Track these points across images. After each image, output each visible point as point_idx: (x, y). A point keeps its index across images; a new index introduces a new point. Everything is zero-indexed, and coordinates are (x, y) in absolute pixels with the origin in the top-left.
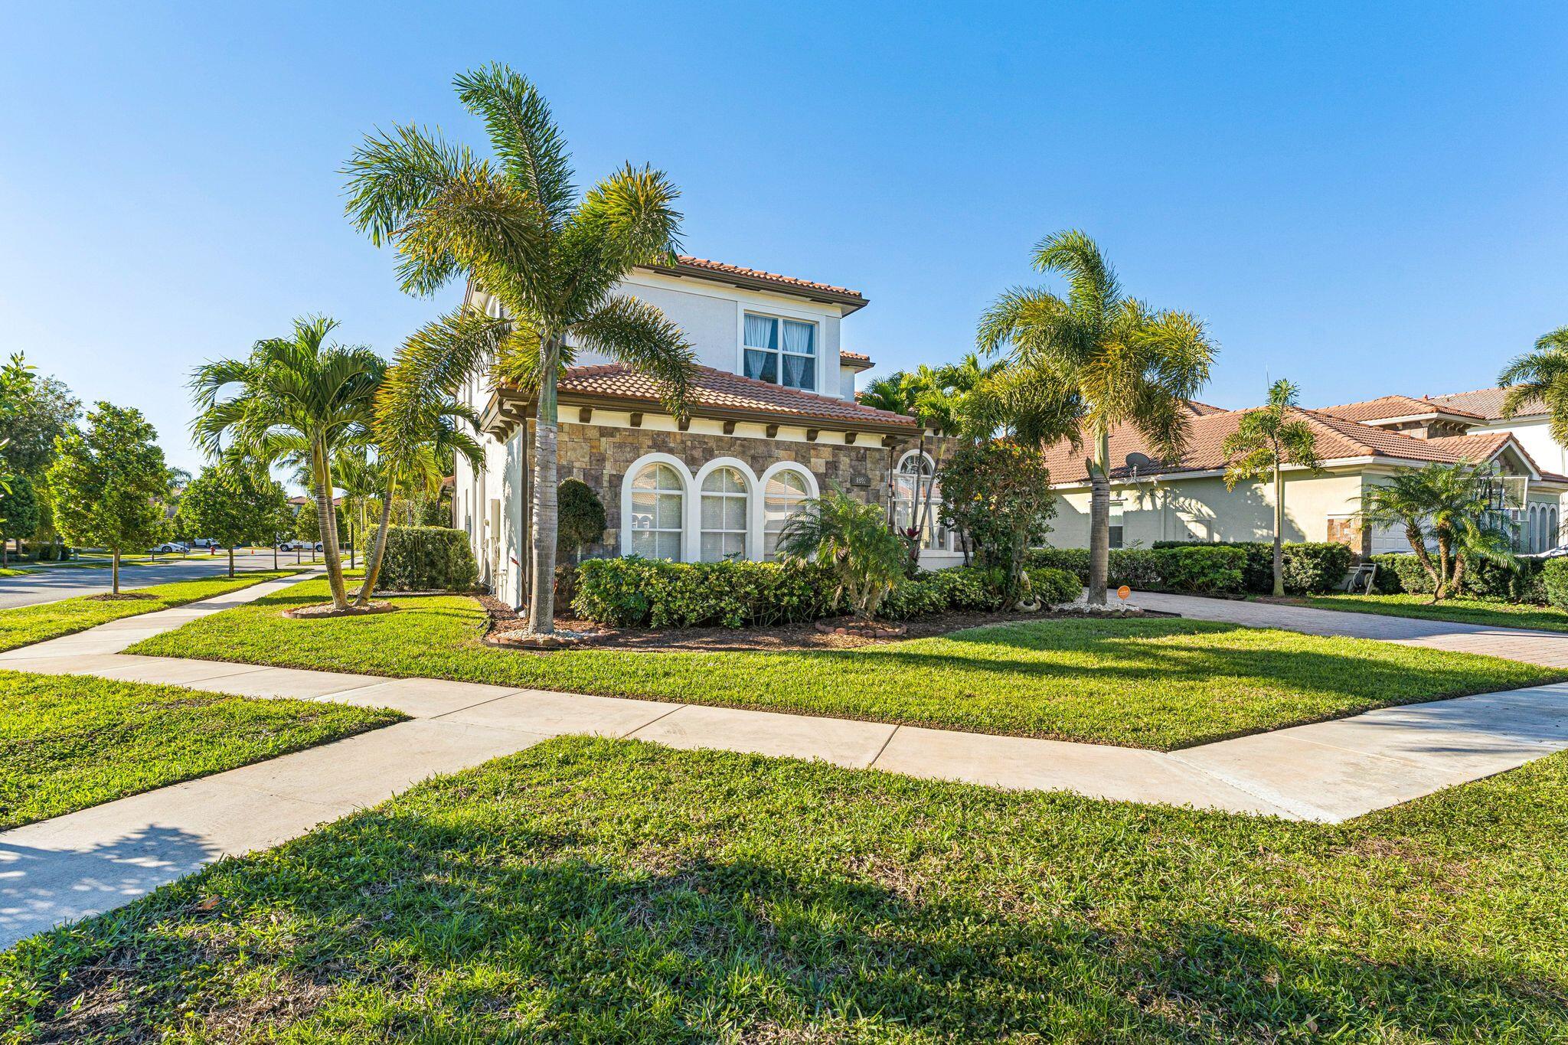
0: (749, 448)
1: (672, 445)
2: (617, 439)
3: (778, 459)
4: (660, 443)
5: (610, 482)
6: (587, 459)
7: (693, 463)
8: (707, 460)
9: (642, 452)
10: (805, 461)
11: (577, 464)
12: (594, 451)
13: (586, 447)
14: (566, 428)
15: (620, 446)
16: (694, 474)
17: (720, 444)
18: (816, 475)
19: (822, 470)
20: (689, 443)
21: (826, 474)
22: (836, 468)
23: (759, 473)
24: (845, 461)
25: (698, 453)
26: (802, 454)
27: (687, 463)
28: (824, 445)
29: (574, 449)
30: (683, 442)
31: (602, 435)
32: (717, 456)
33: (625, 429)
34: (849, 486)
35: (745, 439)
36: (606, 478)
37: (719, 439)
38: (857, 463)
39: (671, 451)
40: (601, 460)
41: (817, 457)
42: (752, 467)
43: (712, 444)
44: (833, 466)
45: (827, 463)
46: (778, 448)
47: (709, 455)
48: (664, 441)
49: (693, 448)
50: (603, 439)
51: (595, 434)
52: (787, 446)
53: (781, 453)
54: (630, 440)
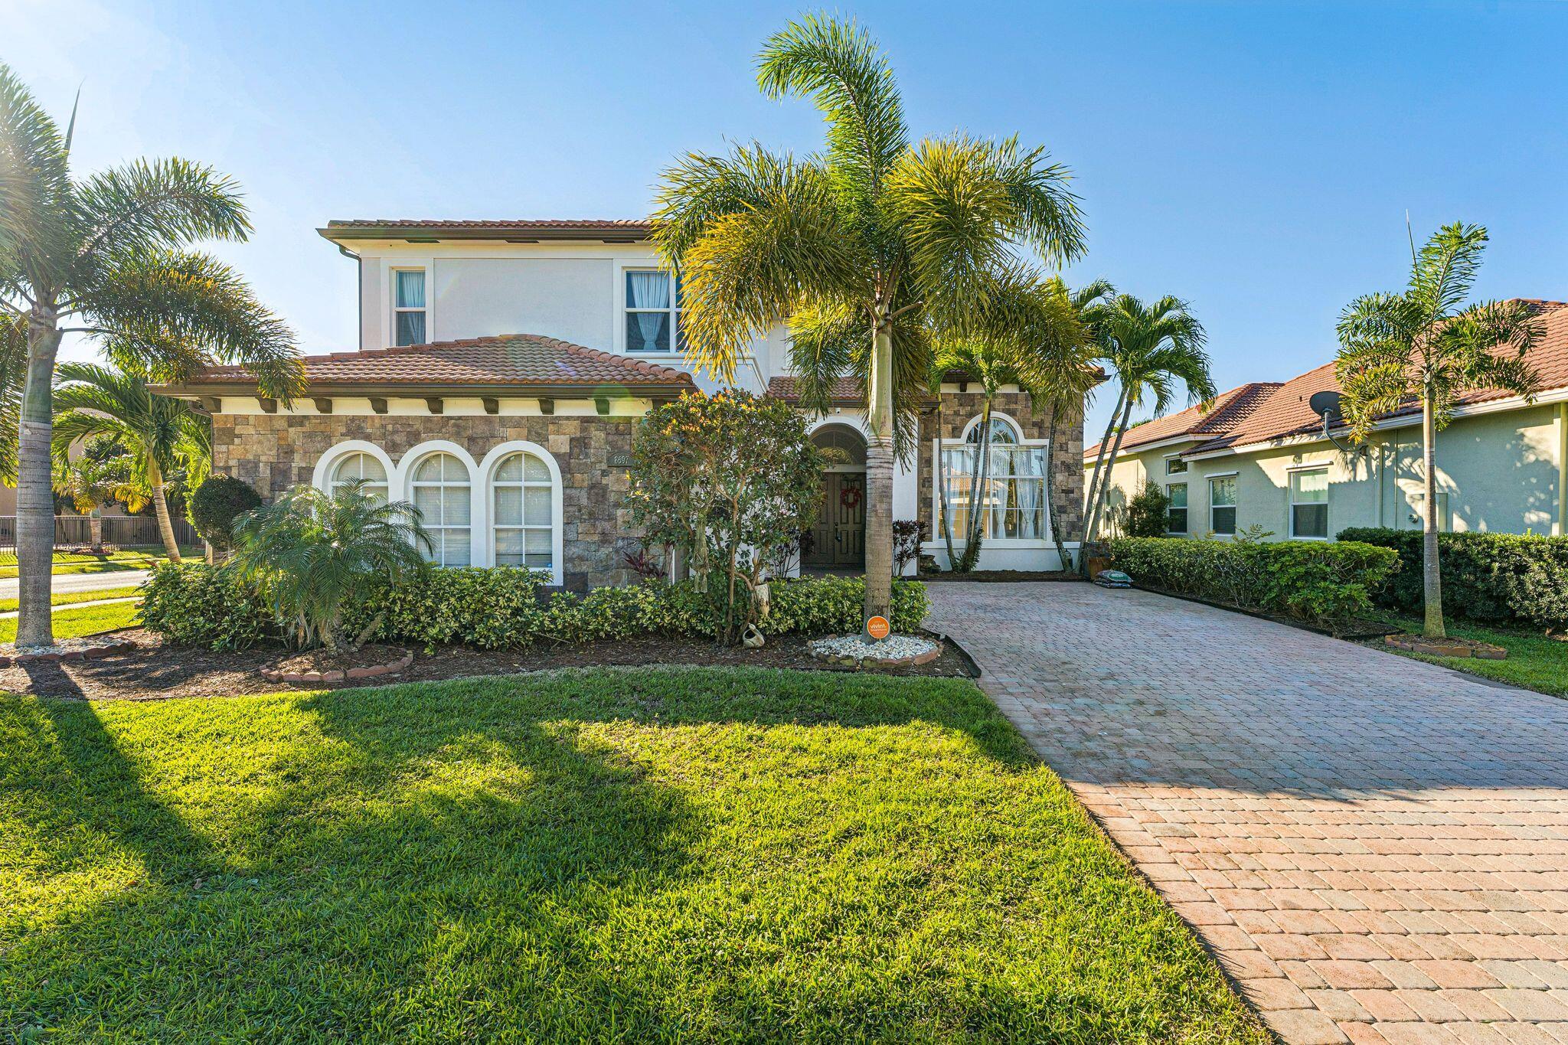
0: (465, 428)
1: (369, 430)
2: (307, 427)
3: (504, 439)
4: (355, 429)
5: (299, 475)
6: (274, 452)
7: (394, 450)
8: (412, 446)
9: (334, 440)
10: (542, 439)
11: (263, 458)
12: (283, 442)
13: (273, 439)
14: (252, 421)
15: (310, 436)
16: (396, 462)
17: (429, 425)
18: (556, 456)
19: (565, 449)
20: (390, 427)
21: (570, 455)
22: (587, 446)
23: (479, 457)
24: (597, 436)
25: (399, 439)
26: (536, 431)
27: (387, 451)
28: (568, 418)
29: (259, 442)
30: (384, 426)
31: (290, 426)
32: (424, 440)
33: (315, 417)
34: (604, 466)
35: (460, 418)
36: (295, 471)
37: (427, 419)
38: (616, 438)
39: (368, 438)
40: (289, 452)
41: (558, 433)
42: (468, 450)
43: (419, 426)
44: (580, 443)
45: (572, 440)
46: (504, 426)
47: (414, 439)
48: (359, 427)
49: (395, 432)
50: (291, 430)
51: (284, 424)
52: (517, 422)
53: (510, 432)
54: (322, 427)
